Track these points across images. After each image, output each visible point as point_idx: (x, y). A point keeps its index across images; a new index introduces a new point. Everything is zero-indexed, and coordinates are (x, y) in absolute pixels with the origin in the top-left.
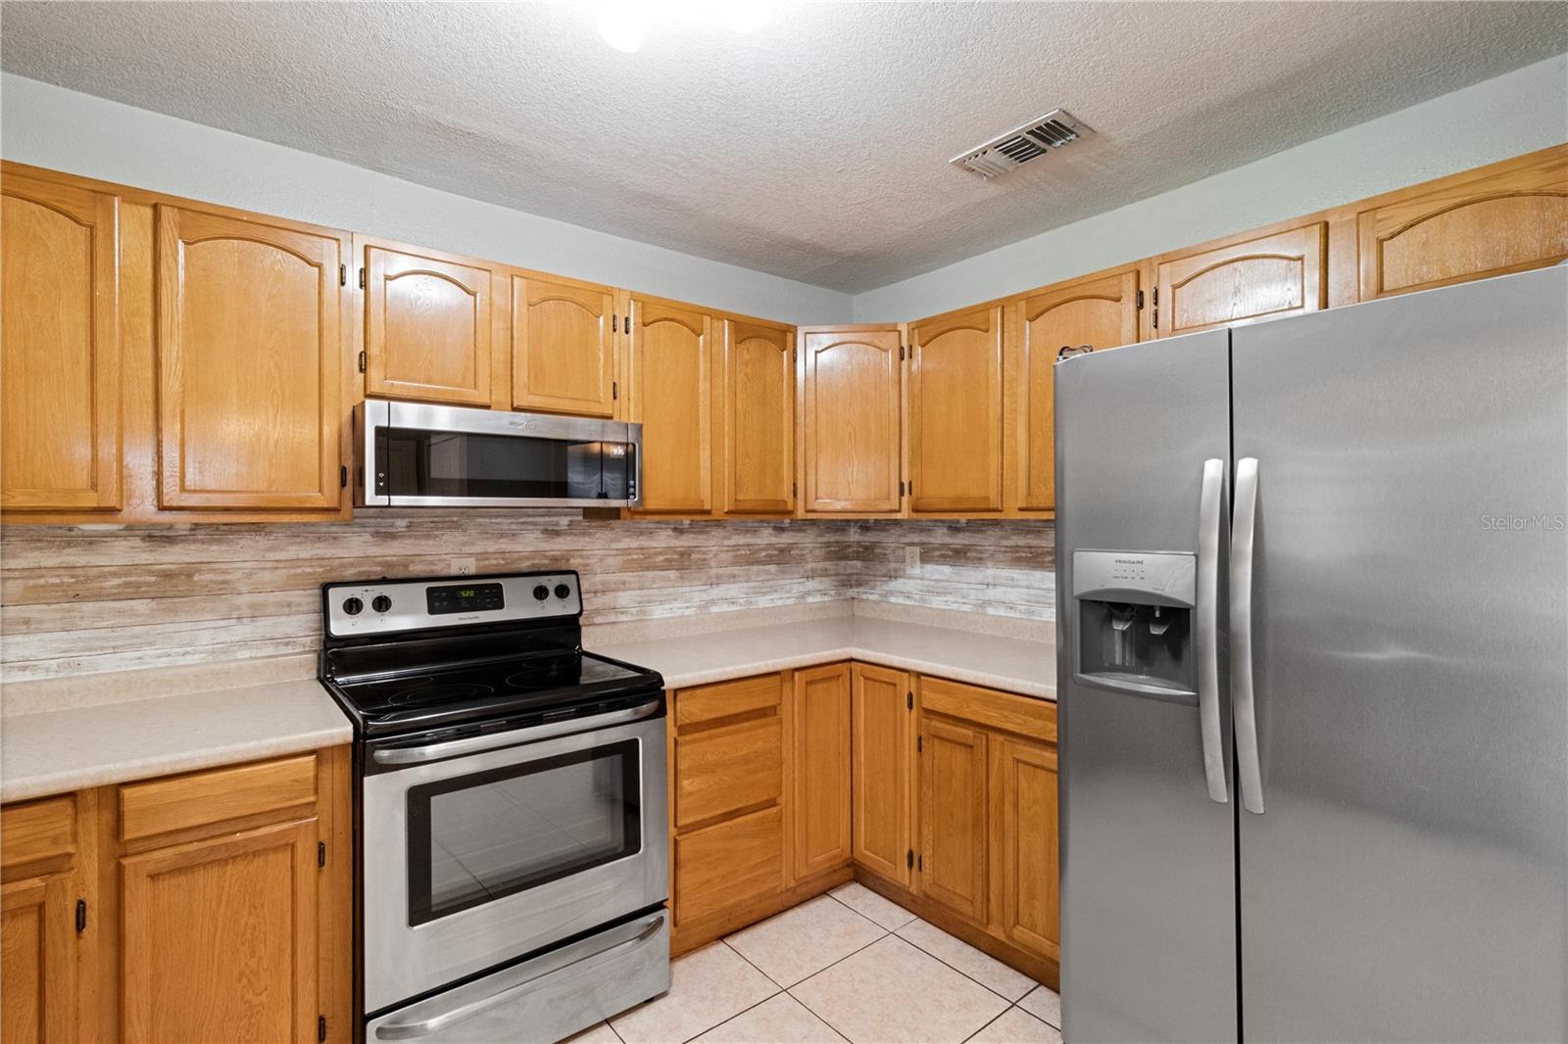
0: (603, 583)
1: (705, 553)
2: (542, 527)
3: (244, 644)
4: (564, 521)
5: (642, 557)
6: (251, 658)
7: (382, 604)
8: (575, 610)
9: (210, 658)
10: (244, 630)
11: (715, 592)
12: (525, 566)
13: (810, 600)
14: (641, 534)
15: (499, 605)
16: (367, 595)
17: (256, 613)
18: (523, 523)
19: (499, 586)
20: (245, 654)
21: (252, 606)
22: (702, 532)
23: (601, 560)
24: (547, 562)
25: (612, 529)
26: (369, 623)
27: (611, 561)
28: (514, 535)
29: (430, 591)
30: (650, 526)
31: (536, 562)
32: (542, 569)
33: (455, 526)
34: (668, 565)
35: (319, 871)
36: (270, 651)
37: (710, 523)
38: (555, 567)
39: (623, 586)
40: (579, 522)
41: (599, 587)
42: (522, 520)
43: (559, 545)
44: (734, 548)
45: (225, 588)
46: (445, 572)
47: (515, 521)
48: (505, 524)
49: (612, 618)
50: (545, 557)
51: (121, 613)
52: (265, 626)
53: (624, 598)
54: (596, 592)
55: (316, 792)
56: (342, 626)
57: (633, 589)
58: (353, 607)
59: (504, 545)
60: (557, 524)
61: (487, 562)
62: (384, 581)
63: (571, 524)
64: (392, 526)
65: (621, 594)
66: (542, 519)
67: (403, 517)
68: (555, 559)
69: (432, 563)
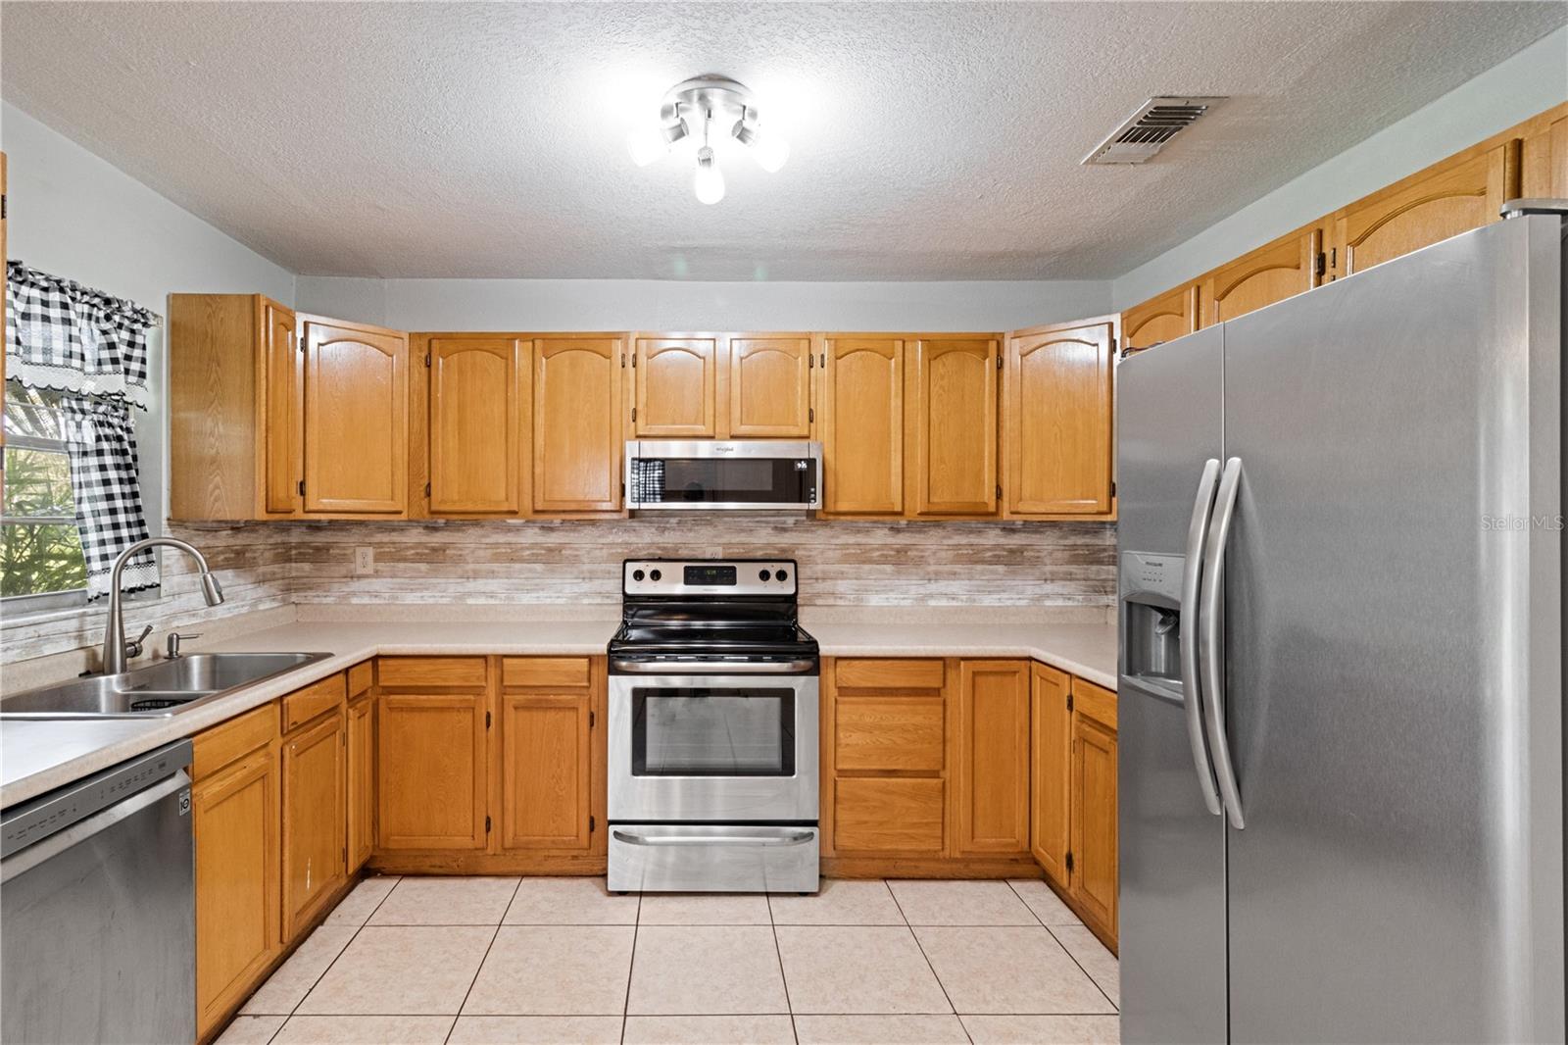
0: (823, 572)
1: (922, 551)
2: (772, 525)
3: (586, 595)
4: (791, 521)
5: (859, 551)
6: (589, 604)
7: (656, 575)
8: (791, 591)
9: (570, 602)
10: (586, 586)
11: (933, 587)
12: (759, 554)
13: (1048, 603)
14: (859, 532)
15: (733, 582)
16: (647, 568)
17: (591, 576)
18: (758, 522)
19: (734, 568)
20: (586, 601)
21: (591, 572)
22: (920, 532)
23: (822, 553)
24: (776, 552)
25: (832, 527)
26: (648, 588)
27: (831, 554)
28: (751, 530)
29: (686, 569)
30: (867, 525)
31: (768, 552)
32: (773, 558)
33: (709, 523)
34: (884, 560)
35: (591, 729)
36: (598, 600)
37: (928, 524)
38: (784, 557)
39: (842, 576)
40: (804, 521)
41: (820, 575)
42: (757, 519)
43: (785, 540)
44: (955, 547)
45: (575, 560)
46: (700, 557)
47: (752, 520)
48: (745, 522)
49: (831, 601)
50: (776, 548)
51: (530, 571)
52: (596, 585)
53: (842, 586)
54: (817, 579)
55: (589, 680)
56: (633, 587)
57: (850, 579)
58: (639, 575)
59: (743, 538)
60: (784, 523)
61: (731, 551)
62: (660, 560)
63: (796, 523)
64: (668, 522)
65: (840, 582)
66: (772, 519)
67: (675, 516)
68: (783, 550)
69: (692, 549)
